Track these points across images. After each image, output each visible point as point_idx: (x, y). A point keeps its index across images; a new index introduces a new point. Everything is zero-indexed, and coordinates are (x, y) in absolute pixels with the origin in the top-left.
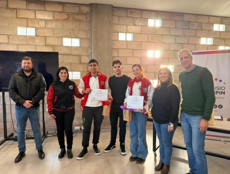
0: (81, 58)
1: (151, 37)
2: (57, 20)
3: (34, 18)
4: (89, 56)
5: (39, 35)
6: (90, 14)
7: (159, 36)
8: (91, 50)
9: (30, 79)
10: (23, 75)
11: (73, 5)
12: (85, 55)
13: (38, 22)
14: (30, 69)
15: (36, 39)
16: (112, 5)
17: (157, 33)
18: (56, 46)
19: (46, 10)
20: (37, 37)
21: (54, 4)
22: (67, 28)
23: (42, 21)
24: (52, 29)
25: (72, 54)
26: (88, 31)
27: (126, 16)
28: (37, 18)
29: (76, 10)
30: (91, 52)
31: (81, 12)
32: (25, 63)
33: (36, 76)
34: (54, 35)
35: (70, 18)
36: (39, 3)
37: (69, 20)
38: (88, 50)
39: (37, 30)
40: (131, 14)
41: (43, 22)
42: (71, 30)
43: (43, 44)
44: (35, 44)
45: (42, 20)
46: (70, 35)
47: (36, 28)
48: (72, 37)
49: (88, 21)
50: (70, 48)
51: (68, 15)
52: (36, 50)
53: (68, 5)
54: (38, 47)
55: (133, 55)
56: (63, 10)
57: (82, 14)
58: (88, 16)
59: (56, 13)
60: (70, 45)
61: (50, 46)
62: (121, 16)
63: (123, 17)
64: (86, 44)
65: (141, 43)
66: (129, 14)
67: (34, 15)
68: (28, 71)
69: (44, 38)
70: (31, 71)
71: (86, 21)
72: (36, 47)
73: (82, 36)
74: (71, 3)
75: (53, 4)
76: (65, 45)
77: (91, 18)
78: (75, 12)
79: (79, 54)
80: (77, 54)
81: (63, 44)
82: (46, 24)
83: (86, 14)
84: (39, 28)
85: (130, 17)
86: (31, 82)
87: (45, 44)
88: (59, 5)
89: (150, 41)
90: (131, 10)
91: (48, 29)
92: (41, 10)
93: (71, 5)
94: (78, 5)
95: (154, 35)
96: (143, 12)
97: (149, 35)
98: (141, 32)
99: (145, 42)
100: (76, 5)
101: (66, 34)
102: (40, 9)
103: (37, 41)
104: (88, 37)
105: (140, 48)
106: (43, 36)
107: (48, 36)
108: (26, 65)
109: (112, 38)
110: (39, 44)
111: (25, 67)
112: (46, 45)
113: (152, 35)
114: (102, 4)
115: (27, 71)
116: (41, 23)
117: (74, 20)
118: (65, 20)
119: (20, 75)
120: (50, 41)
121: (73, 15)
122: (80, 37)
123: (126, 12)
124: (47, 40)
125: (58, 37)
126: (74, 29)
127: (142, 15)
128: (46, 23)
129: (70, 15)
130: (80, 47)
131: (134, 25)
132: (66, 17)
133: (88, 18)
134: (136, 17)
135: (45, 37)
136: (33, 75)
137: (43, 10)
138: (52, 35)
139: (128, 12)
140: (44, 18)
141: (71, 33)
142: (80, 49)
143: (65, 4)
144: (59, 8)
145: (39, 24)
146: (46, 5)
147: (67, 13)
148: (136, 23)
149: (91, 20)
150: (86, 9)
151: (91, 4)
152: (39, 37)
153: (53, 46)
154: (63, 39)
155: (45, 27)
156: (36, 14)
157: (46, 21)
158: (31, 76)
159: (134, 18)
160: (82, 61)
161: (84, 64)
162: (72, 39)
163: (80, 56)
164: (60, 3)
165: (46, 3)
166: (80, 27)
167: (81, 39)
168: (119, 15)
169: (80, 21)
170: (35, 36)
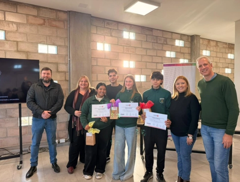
0: (59, 66)
1: (126, 48)
2: (31, 24)
3: (4, 20)
4: (67, 64)
5: (9, 40)
6: (68, 21)
7: (133, 48)
8: (69, 58)
9: (49, 89)
10: (42, 85)
11: (50, 10)
12: (62, 63)
13: (9, 25)
14: (49, 79)
15: (6, 44)
16: (91, 15)
17: (131, 46)
18: (30, 52)
19: (18, 12)
20: (7, 42)
21: (28, 7)
22: (42, 34)
23: (13, 24)
24: (26, 34)
25: (48, 62)
26: (66, 39)
27: (104, 27)
28: (6, 20)
29: (53, 15)
30: (69, 60)
31: (58, 18)
32: (45, 74)
33: (54, 87)
34: (27, 40)
35: (46, 23)
36: (10, 3)
37: (45, 25)
38: (66, 58)
39: (7, 34)
40: (108, 25)
41: (15, 26)
42: (48, 37)
43: (14, 50)
44: (5, 49)
45: (12, 22)
46: (46, 41)
47: (5, 31)
48: (48, 43)
49: (66, 28)
50: (47, 55)
51: (44, 20)
52: (5, 56)
53: (43, 9)
54: (8, 53)
55: (111, 65)
56: (38, 14)
57: (59, 21)
58: (66, 23)
59: (30, 17)
60: (46, 52)
61: (23, 52)
62: (99, 26)
63: (101, 27)
64: (64, 52)
65: (118, 54)
66: (107, 25)
67: (3, 16)
68: (48, 81)
69: (15, 43)
70: (50, 81)
71: (64, 27)
72: (5, 53)
73: (60, 43)
74: (47, 8)
75: (26, 7)
76: (40, 51)
77: (69, 25)
78: (52, 18)
79: (56, 62)
80: (53, 62)
81: (38, 51)
82: (18, 28)
83: (63, 21)
84: (9, 32)
85: (107, 28)
86: (50, 93)
87: (16, 50)
88: (34, 8)
89: (125, 52)
90: (108, 21)
91: (20, 33)
92: (12, 11)
93: (47, 10)
94: (54, 11)
95: (128, 47)
96: (119, 24)
97: (124, 47)
98: (117, 44)
99: (121, 53)
100: (52, 11)
101: (41, 40)
102: (10, 11)
103: (7, 46)
104: (66, 45)
105: (117, 59)
106: (14, 41)
107: (20, 41)
108: (46, 75)
109: (91, 47)
110: (9, 50)
111: (44, 78)
112: (18, 51)
113: (127, 47)
114: (81, 13)
115: (46, 82)
116: (12, 26)
117: (51, 26)
118: (41, 25)
119: (39, 86)
120: (23, 47)
121: (50, 20)
122: (57, 44)
123: (104, 23)
124: (19, 46)
125: (32, 43)
126: (51, 36)
127: (118, 27)
128: (18, 26)
129: (46, 21)
130: (57, 54)
131: (111, 36)
132: (41, 22)
133: (66, 25)
134: (113, 28)
135: (17, 42)
136: (51, 86)
137: (14, 11)
138: (26, 40)
139: (106, 23)
140: (15, 21)
141: (47, 39)
142: (57, 57)
143: (41, 9)
144: (34, 12)
145: (9, 26)
146: (18, 6)
147: (43, 18)
148: (113, 34)
149: (69, 27)
150: (64, 16)
151: (69, 11)
152: (9, 42)
153: (27, 53)
154: (38, 45)
155: (17, 31)
156: (6, 15)
157: (18, 24)
158: (50, 87)
159: (111, 29)
160: (60, 70)
161: (62, 72)
162: (49, 46)
163: (57, 64)
164: (34, 6)
165: (18, 5)
166: (57, 33)
167: (58, 46)
168: (97, 25)
169: (57, 27)
170: (5, 40)
